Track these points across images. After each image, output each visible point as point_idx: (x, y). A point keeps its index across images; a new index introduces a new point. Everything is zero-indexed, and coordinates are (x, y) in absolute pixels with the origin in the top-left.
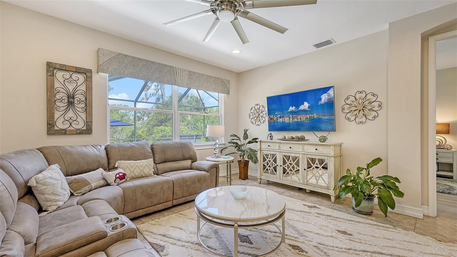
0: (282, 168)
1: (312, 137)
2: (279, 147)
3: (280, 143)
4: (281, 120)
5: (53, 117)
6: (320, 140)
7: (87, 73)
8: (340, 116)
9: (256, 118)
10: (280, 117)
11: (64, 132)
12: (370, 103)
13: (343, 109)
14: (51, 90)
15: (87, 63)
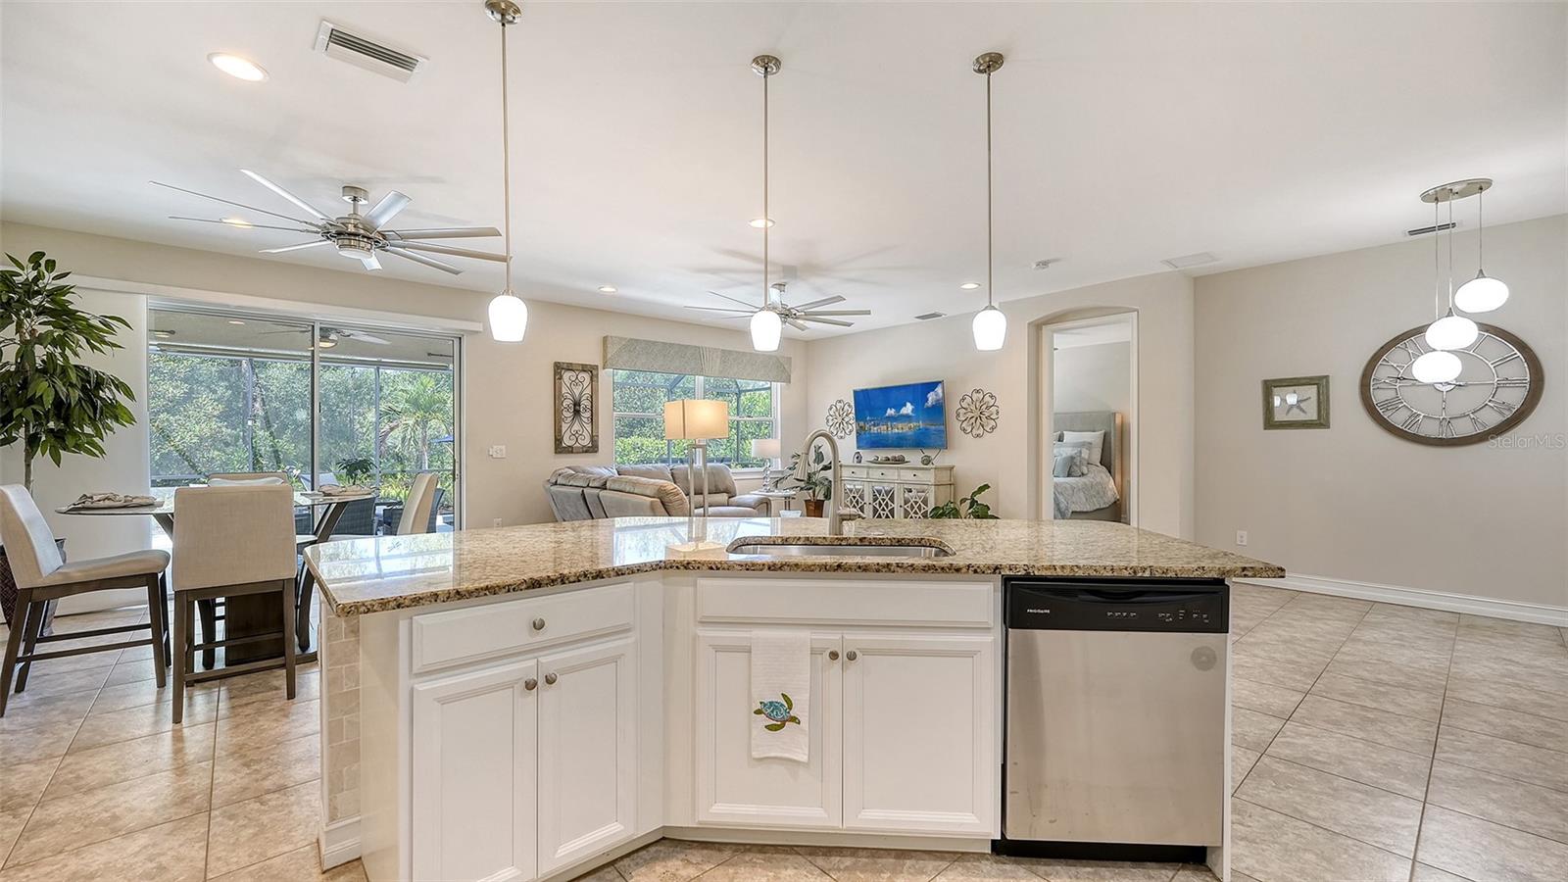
0: (871, 506)
1: (914, 457)
2: (868, 473)
3: (869, 467)
4: (875, 430)
5: (560, 431)
6: (923, 462)
7: (591, 370)
8: (954, 426)
9: (837, 425)
10: (874, 425)
11: (570, 450)
12: (988, 408)
13: (958, 415)
14: (557, 396)
15: (592, 357)
